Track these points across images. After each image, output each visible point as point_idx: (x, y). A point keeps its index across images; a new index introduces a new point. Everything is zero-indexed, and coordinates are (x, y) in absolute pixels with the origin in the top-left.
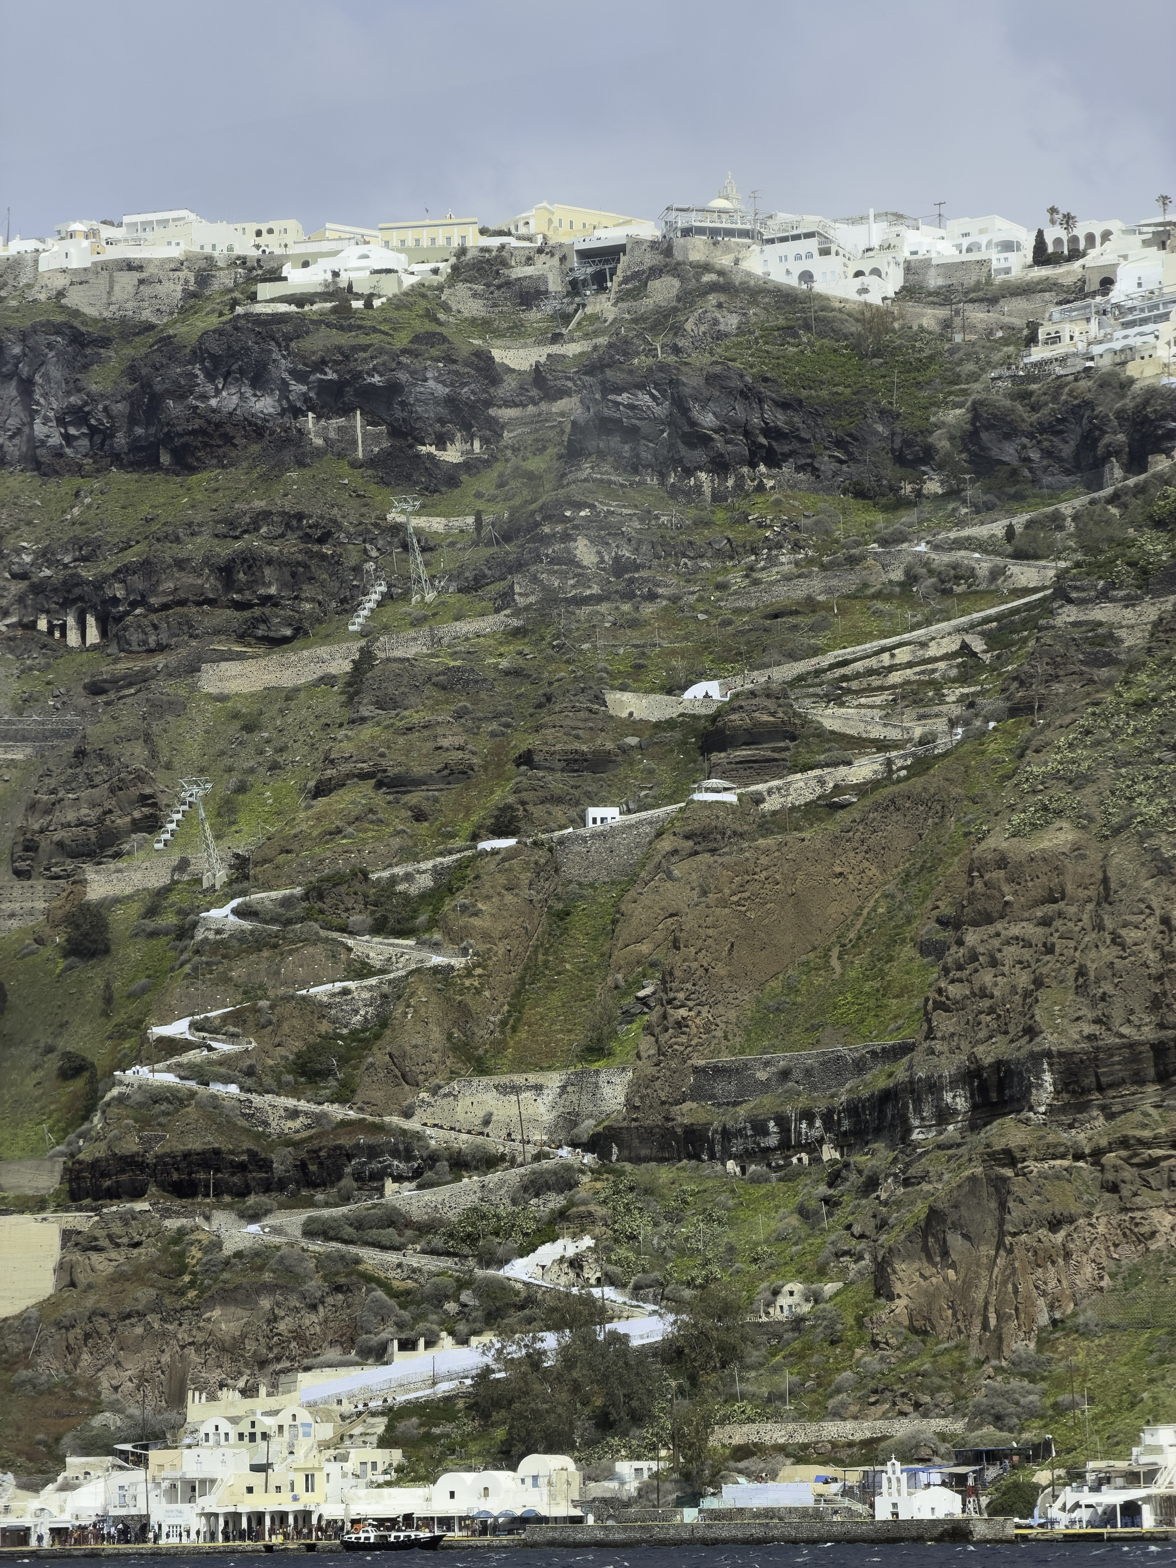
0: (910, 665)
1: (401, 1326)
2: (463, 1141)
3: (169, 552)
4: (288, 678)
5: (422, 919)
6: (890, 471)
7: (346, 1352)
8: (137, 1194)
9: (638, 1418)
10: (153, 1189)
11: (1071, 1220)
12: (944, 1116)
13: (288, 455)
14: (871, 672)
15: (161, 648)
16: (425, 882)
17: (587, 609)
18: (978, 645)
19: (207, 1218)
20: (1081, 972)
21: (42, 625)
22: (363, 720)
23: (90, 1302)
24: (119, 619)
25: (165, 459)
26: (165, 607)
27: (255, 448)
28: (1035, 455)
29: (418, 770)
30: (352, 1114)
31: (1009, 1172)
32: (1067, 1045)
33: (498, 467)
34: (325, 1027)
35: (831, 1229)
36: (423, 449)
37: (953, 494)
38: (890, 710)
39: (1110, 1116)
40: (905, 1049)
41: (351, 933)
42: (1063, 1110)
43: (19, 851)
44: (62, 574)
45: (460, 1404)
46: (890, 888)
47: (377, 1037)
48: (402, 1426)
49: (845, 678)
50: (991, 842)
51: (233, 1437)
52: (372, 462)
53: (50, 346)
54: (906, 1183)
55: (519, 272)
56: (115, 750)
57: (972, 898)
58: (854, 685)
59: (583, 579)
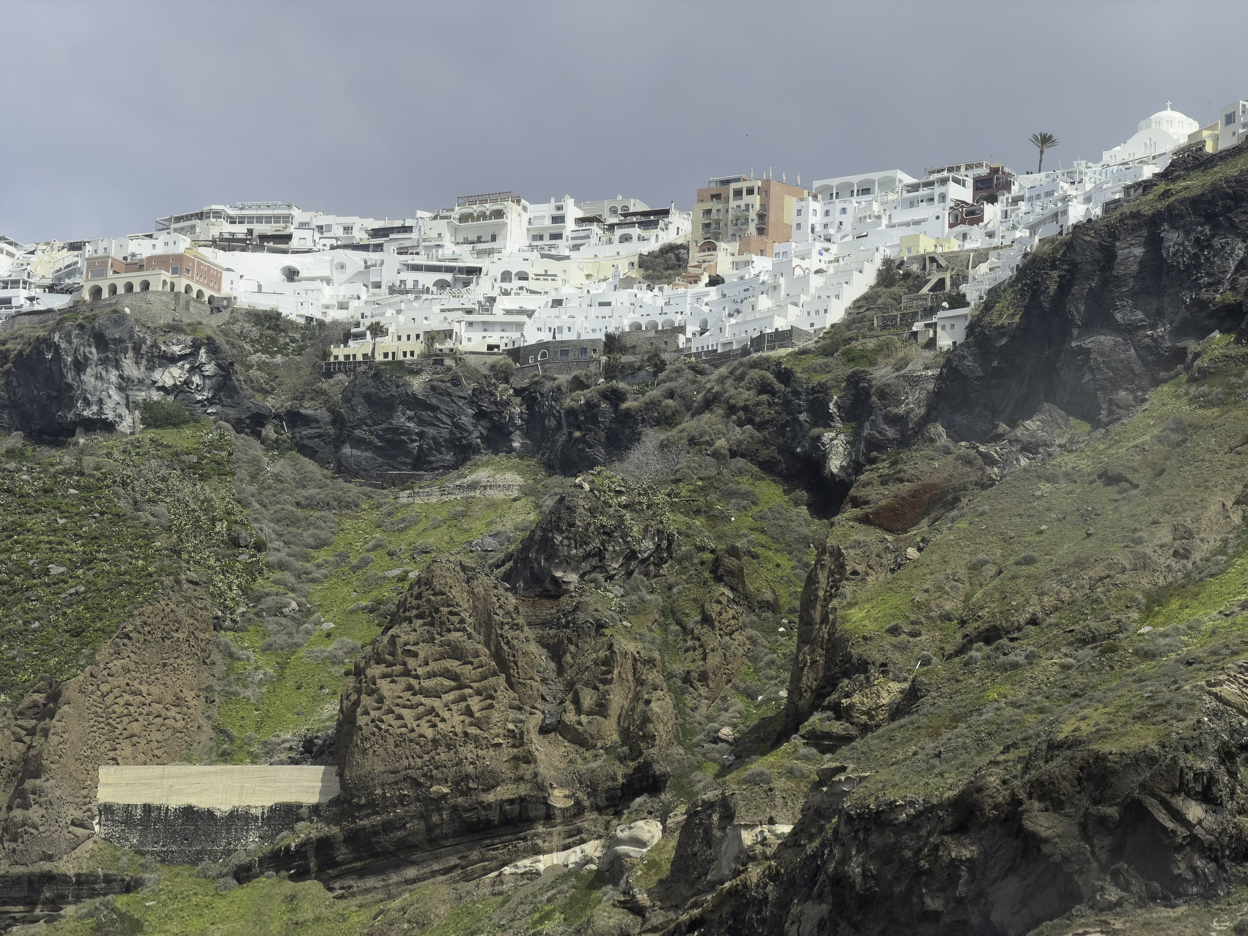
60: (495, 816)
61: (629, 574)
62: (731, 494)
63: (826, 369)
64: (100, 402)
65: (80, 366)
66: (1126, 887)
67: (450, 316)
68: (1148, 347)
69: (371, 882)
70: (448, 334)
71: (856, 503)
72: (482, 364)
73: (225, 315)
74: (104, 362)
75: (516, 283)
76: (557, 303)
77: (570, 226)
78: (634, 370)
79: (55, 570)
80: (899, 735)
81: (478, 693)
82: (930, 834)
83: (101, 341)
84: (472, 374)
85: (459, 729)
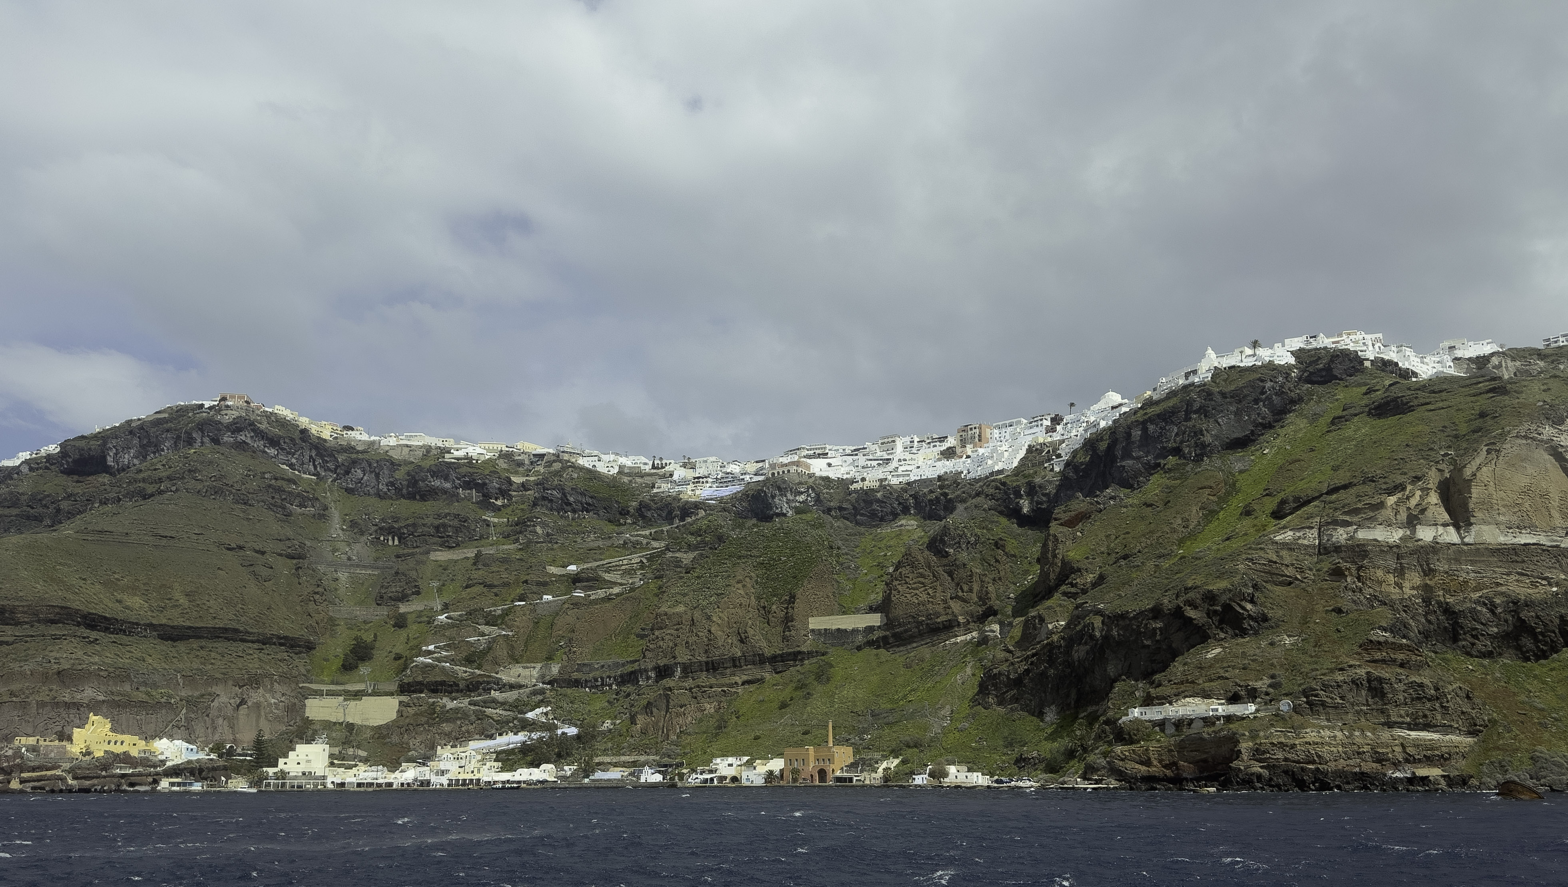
0: (627, 565)
1: (497, 729)
2: (513, 680)
3: (421, 521)
4: (455, 557)
5: (499, 622)
6: (618, 516)
7: (481, 736)
8: (421, 692)
9: (568, 755)
10: (426, 691)
11: (686, 706)
12: (648, 678)
13: (454, 499)
14: (617, 566)
15: (417, 547)
16: (499, 612)
17: (539, 545)
18: (645, 561)
19: (442, 699)
20: (687, 643)
21: (382, 538)
22: (479, 569)
23: (407, 721)
24: (404, 539)
25: (418, 497)
26: (419, 536)
27: (445, 496)
28: (656, 515)
29: (496, 583)
30: (482, 673)
31: (670, 693)
32: (684, 661)
33: (512, 507)
34: (473, 649)
35: (618, 706)
36: (492, 501)
37: (634, 523)
38: (622, 575)
39: (694, 680)
40: (636, 661)
41: (480, 625)
42: (682, 677)
43: (378, 598)
44: (388, 525)
45: (516, 750)
46: (627, 620)
47: (488, 652)
48: (500, 756)
49: (610, 567)
50: (662, 609)
51: (452, 759)
52: (477, 503)
53: (385, 465)
54: (638, 695)
55: (517, 458)
56: (407, 573)
57: (657, 623)
58: (612, 569)
59: (538, 537)
60: (941, 626)
61: (968, 548)
62: (993, 522)
63: (1017, 481)
64: (781, 507)
65: (773, 497)
66: (1226, 633)
67: (886, 474)
68: (1146, 463)
69: (902, 648)
70: (886, 479)
71: (1056, 519)
72: (898, 488)
73: (813, 478)
74: (781, 495)
75: (903, 462)
76: (918, 467)
77: (916, 443)
78: (949, 486)
79: (783, 559)
80: (1105, 590)
81: (931, 588)
82: (1142, 620)
83: (780, 489)
84: (896, 491)
85: (926, 600)
